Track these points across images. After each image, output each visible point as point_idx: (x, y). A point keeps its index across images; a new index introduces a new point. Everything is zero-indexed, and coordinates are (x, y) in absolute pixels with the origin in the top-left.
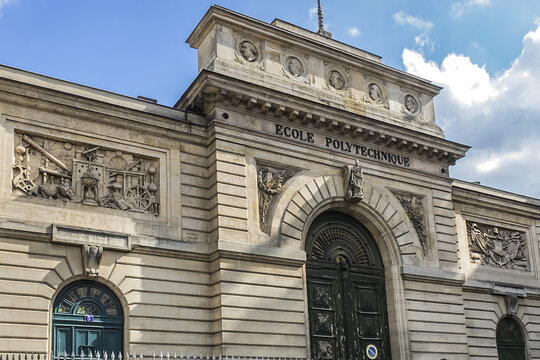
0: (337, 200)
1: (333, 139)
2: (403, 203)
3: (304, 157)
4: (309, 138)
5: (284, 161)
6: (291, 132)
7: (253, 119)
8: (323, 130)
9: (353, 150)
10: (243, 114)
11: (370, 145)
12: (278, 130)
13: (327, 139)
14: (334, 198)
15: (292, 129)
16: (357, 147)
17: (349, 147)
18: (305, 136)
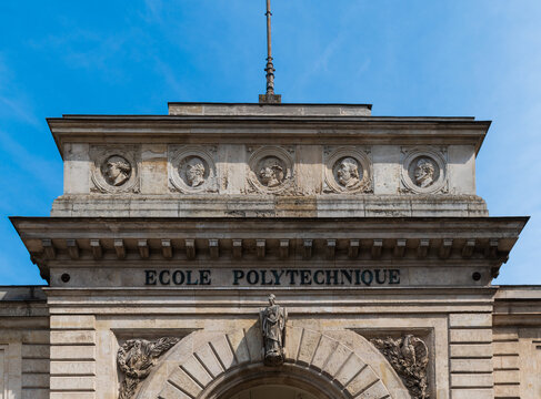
0: (250, 367)
1: (246, 271)
2: (386, 350)
3: (194, 310)
4: (202, 278)
5: (159, 324)
6: (171, 277)
7: (109, 271)
8: (225, 260)
9: (285, 279)
10: (93, 269)
11: (318, 264)
12: (148, 278)
13: (236, 272)
14: (244, 364)
15: (172, 271)
16: (292, 273)
17: (277, 278)
18: (196, 276)
